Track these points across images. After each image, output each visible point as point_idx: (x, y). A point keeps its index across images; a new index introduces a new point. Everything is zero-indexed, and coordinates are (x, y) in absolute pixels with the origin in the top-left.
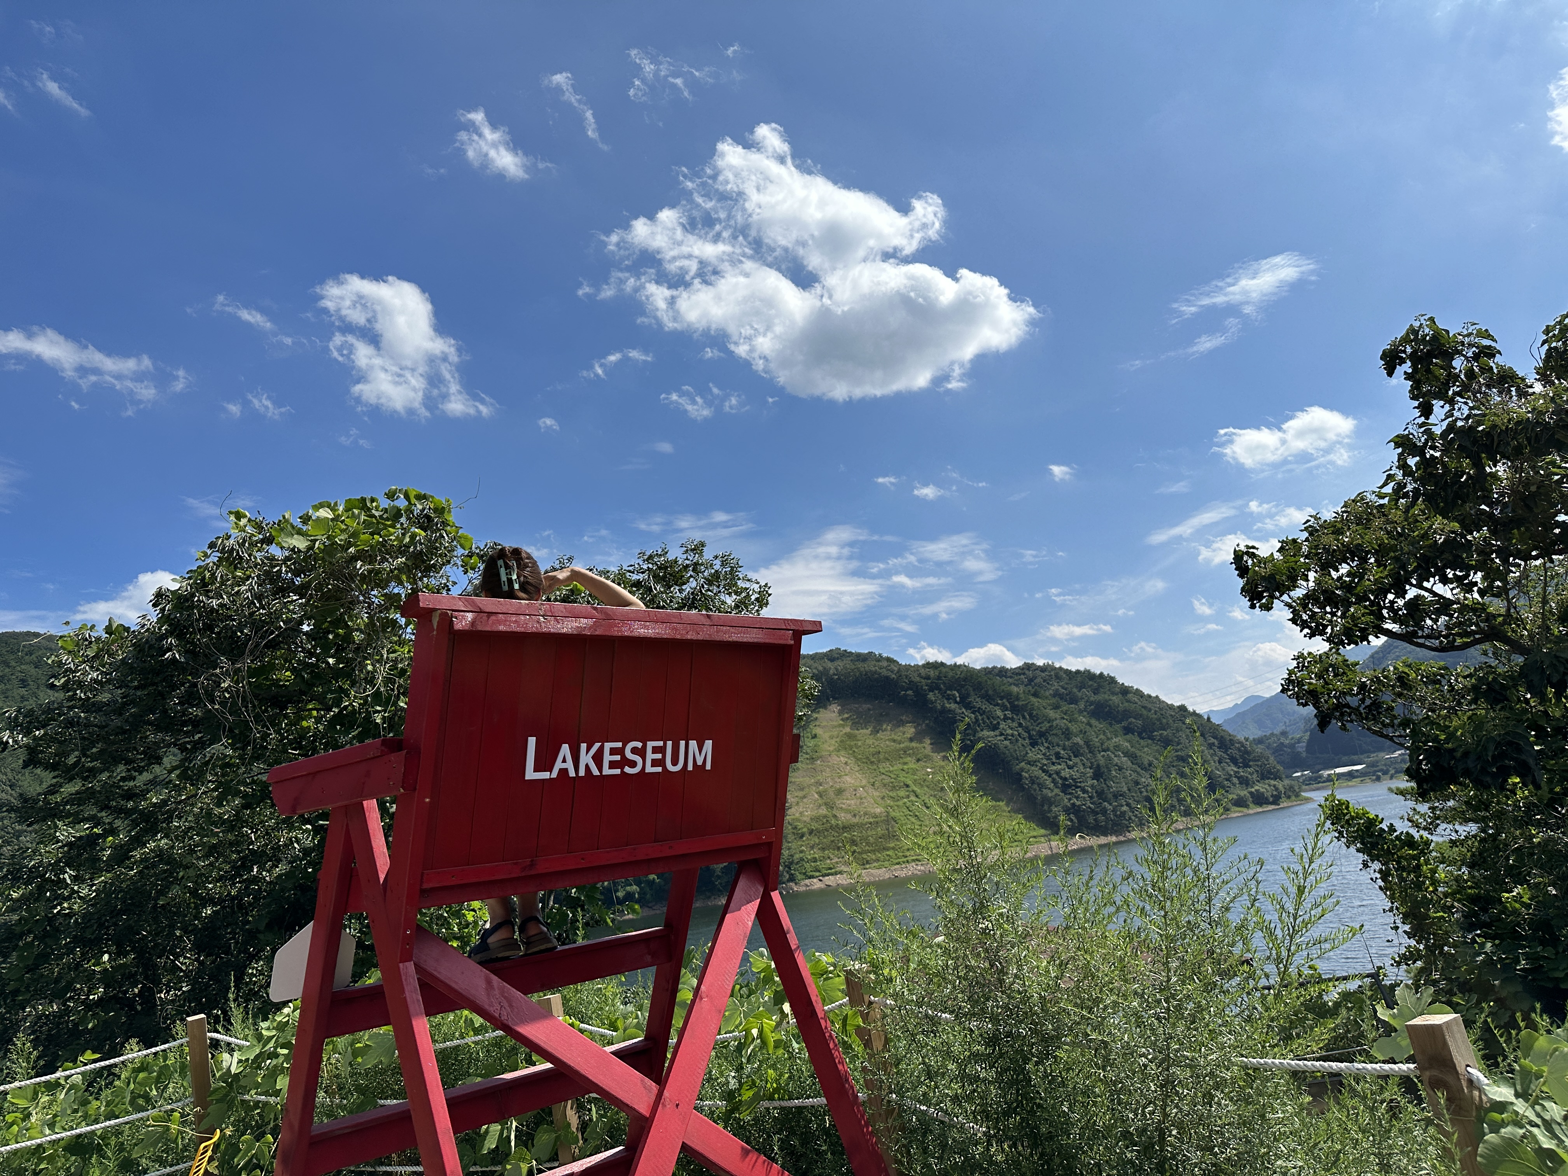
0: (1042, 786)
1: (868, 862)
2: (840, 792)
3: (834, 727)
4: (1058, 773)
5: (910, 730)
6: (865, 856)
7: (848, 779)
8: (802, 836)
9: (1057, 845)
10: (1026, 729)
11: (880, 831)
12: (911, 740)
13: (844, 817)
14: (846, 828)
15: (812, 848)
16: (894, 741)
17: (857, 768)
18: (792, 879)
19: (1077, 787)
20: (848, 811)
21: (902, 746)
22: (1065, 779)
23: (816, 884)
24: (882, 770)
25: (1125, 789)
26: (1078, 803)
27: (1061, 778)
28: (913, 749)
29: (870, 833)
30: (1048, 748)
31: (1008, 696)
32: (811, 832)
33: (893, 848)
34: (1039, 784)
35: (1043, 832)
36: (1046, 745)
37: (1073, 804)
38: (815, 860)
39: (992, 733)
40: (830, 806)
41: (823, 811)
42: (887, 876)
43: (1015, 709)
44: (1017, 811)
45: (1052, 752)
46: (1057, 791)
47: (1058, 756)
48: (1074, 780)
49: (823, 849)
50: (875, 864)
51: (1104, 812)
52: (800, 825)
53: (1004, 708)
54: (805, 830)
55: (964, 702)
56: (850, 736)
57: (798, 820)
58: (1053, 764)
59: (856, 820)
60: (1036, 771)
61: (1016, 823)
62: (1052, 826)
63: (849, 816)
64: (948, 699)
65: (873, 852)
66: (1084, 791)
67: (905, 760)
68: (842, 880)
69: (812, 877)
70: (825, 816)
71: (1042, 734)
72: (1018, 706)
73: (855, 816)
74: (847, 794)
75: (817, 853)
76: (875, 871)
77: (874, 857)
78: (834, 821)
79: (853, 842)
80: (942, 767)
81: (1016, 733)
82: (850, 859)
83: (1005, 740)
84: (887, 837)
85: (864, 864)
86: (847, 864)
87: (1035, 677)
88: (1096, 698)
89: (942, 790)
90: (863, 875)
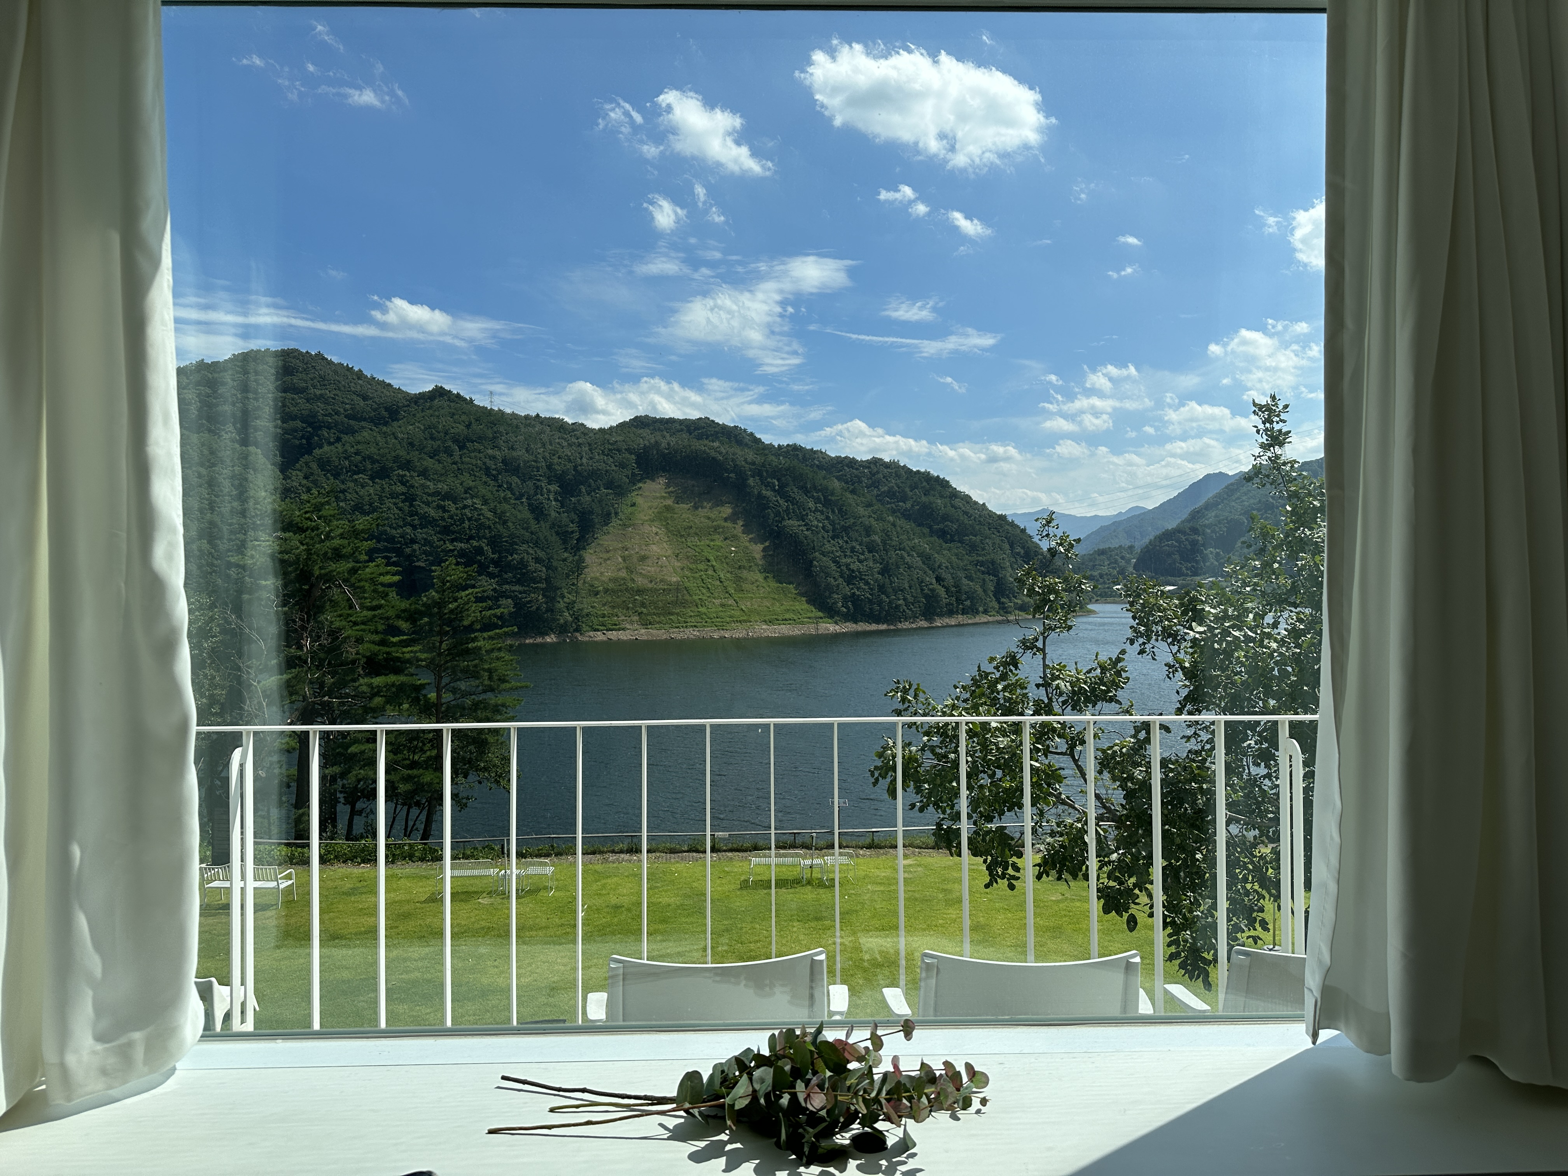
0: (828, 575)
1: (650, 624)
2: (643, 558)
3: (656, 498)
4: (847, 565)
5: (727, 510)
6: (649, 618)
7: (654, 548)
8: (597, 593)
9: (831, 627)
10: (833, 523)
11: (670, 598)
12: (726, 520)
13: (641, 582)
14: (640, 591)
15: (604, 605)
16: (709, 518)
17: (666, 539)
18: (577, 630)
19: (861, 579)
20: (645, 576)
21: (715, 523)
22: (853, 571)
23: (599, 637)
24: (689, 544)
25: (906, 586)
26: (858, 593)
27: (849, 569)
28: (723, 527)
29: (661, 598)
30: (847, 542)
31: (824, 490)
32: (606, 591)
33: (678, 614)
34: (826, 573)
35: (820, 614)
36: (846, 539)
37: (854, 593)
38: (604, 616)
39: (797, 523)
40: (630, 570)
41: (623, 574)
42: (664, 637)
43: (827, 503)
44: (801, 594)
45: (849, 546)
46: (840, 580)
47: (853, 550)
48: (860, 572)
49: (613, 607)
50: (657, 626)
51: (880, 604)
52: (596, 583)
53: (817, 500)
54: (601, 588)
55: (781, 492)
56: (668, 508)
57: (596, 579)
58: (845, 556)
59: (650, 586)
60: (826, 561)
61: (802, 605)
62: (831, 612)
63: (645, 581)
64: (766, 486)
65: (658, 615)
66: (867, 583)
67: (713, 537)
68: (623, 636)
69: (598, 630)
70: (624, 579)
71: (845, 529)
72: (830, 500)
73: (651, 582)
74: (649, 562)
75: (607, 610)
76: (654, 632)
77: (658, 619)
78: (630, 585)
79: (643, 605)
80: (747, 547)
81: (821, 525)
82: (636, 618)
83: (807, 530)
84: (675, 603)
85: (646, 624)
86: (632, 622)
87: (878, 472)
88: (924, 499)
89: (740, 567)
90: (643, 634)
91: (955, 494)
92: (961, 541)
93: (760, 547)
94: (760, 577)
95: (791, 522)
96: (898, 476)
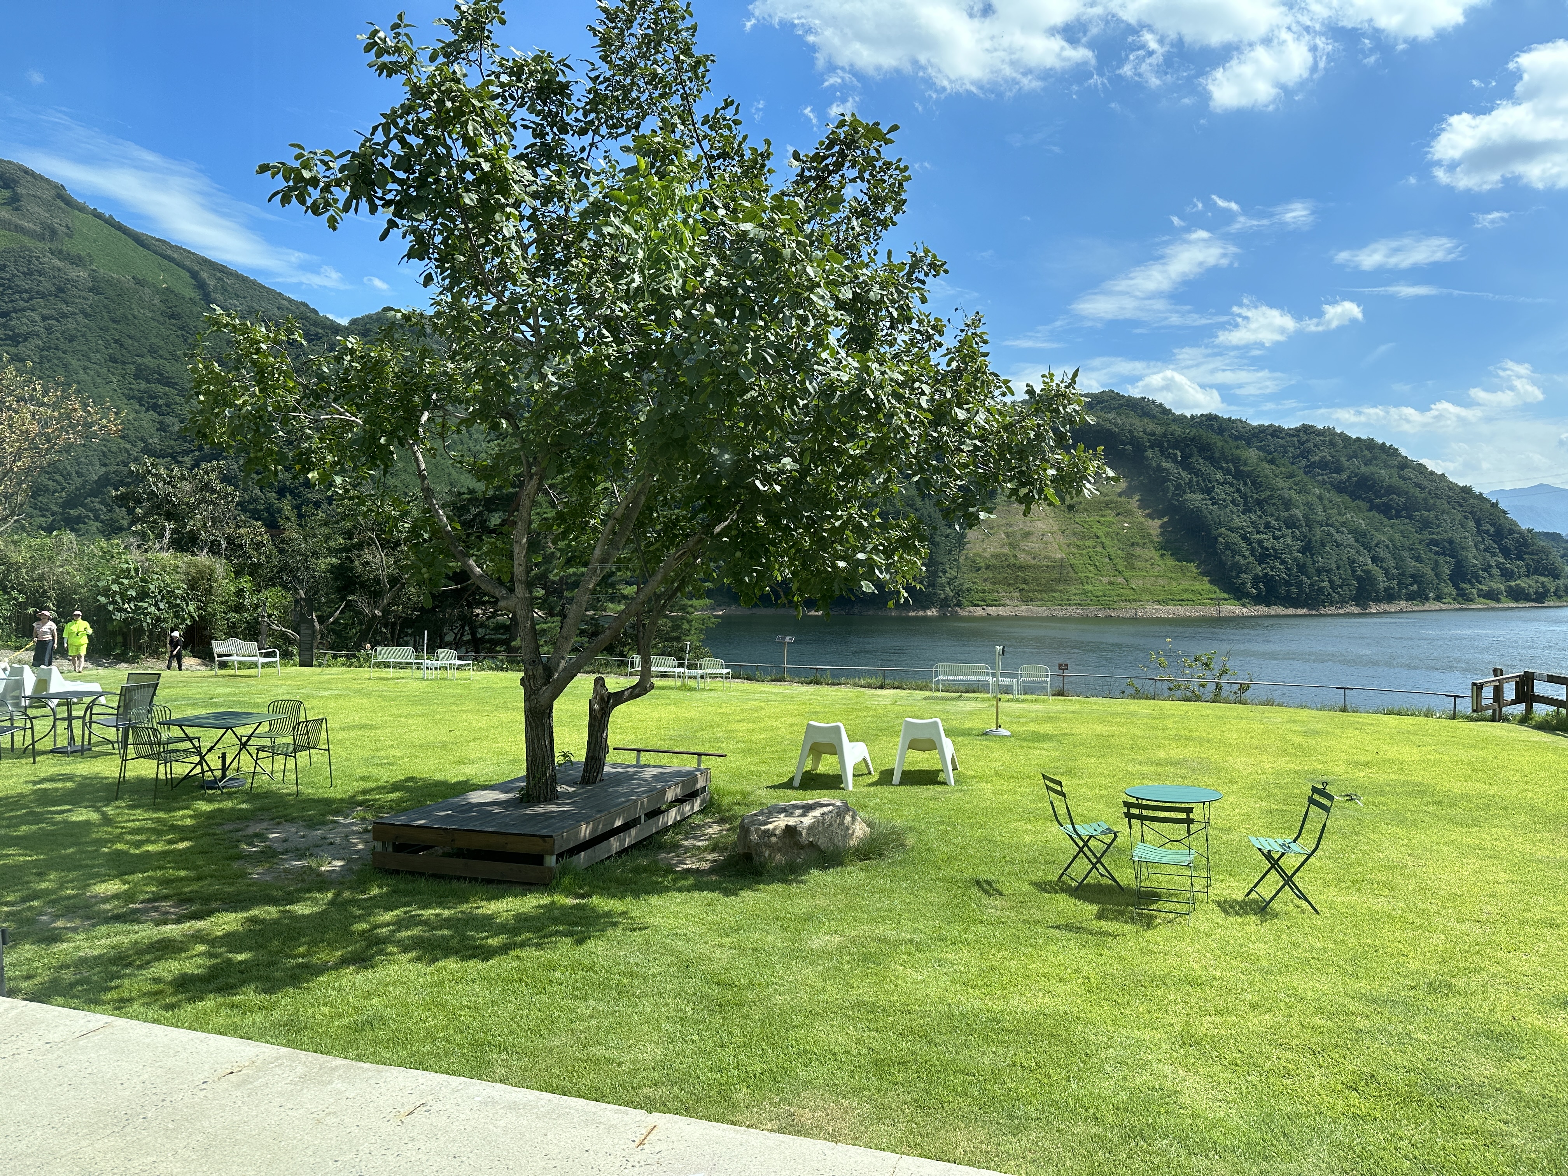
0: (1234, 552)
1: (1031, 600)
2: (1027, 535)
4: (1260, 542)
6: (1031, 594)
7: (1040, 524)
8: (979, 569)
9: (1237, 610)
10: (1244, 497)
11: (1055, 575)
12: (1120, 495)
13: (1023, 558)
14: (1021, 568)
15: (985, 580)
17: (1053, 515)
18: (959, 604)
19: (1276, 558)
20: (1028, 553)
22: (1267, 549)
23: (979, 612)
24: (1077, 520)
25: (1334, 566)
26: (1271, 573)
27: (1262, 547)
28: (1116, 502)
29: (1043, 575)
30: (1260, 517)
31: (1236, 461)
32: (988, 567)
33: (1061, 591)
34: (1232, 551)
35: (1226, 596)
36: (1259, 513)
37: (1267, 574)
38: (984, 591)
39: (1200, 497)
40: (1013, 546)
41: (1006, 550)
42: (1045, 614)
43: (1239, 475)
44: (1203, 574)
45: (1262, 521)
46: (1251, 559)
47: (1267, 525)
48: (1275, 550)
49: (994, 583)
50: (1039, 603)
51: (1299, 585)
52: (978, 559)
53: (1228, 472)
54: (983, 564)
55: (1185, 464)
57: (979, 555)
58: (1258, 532)
59: (1033, 562)
60: (1235, 538)
61: (1204, 585)
62: (1238, 594)
63: (1029, 558)
64: (1166, 458)
65: (1041, 592)
66: (1283, 562)
67: (1104, 513)
68: (1002, 611)
69: (978, 605)
70: (1006, 555)
71: (1259, 502)
72: (1242, 471)
73: (1035, 558)
74: (1033, 538)
75: (988, 586)
76: (1035, 609)
77: (1039, 596)
78: (1012, 560)
79: (1025, 582)
80: (1141, 523)
81: (1229, 498)
82: (1017, 594)
83: (1213, 504)
84: (1058, 581)
85: (1027, 601)
86: (1012, 599)
87: (1308, 441)
88: (1364, 469)
89: (1133, 544)
90: (1023, 610)
91: (1405, 464)
92: (1410, 517)
93: (1157, 523)
94: (1155, 555)
95: (1193, 496)
96: (1332, 444)
